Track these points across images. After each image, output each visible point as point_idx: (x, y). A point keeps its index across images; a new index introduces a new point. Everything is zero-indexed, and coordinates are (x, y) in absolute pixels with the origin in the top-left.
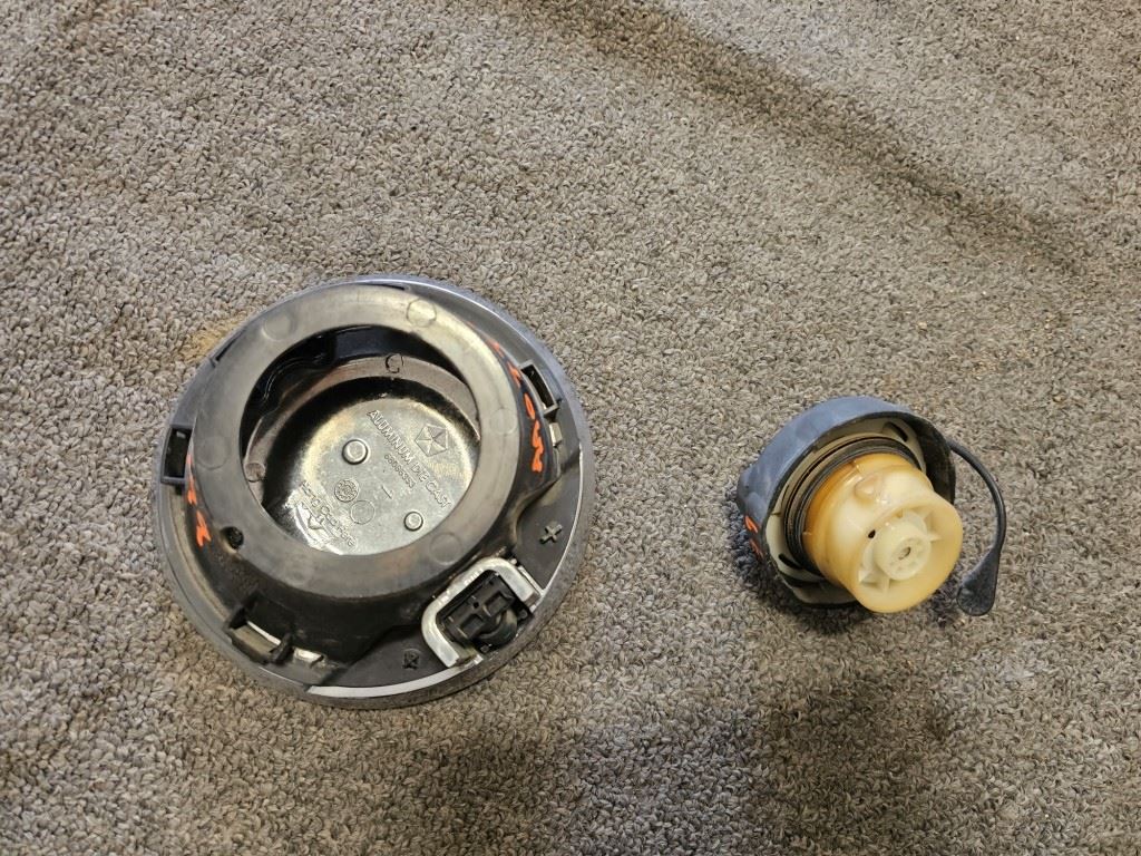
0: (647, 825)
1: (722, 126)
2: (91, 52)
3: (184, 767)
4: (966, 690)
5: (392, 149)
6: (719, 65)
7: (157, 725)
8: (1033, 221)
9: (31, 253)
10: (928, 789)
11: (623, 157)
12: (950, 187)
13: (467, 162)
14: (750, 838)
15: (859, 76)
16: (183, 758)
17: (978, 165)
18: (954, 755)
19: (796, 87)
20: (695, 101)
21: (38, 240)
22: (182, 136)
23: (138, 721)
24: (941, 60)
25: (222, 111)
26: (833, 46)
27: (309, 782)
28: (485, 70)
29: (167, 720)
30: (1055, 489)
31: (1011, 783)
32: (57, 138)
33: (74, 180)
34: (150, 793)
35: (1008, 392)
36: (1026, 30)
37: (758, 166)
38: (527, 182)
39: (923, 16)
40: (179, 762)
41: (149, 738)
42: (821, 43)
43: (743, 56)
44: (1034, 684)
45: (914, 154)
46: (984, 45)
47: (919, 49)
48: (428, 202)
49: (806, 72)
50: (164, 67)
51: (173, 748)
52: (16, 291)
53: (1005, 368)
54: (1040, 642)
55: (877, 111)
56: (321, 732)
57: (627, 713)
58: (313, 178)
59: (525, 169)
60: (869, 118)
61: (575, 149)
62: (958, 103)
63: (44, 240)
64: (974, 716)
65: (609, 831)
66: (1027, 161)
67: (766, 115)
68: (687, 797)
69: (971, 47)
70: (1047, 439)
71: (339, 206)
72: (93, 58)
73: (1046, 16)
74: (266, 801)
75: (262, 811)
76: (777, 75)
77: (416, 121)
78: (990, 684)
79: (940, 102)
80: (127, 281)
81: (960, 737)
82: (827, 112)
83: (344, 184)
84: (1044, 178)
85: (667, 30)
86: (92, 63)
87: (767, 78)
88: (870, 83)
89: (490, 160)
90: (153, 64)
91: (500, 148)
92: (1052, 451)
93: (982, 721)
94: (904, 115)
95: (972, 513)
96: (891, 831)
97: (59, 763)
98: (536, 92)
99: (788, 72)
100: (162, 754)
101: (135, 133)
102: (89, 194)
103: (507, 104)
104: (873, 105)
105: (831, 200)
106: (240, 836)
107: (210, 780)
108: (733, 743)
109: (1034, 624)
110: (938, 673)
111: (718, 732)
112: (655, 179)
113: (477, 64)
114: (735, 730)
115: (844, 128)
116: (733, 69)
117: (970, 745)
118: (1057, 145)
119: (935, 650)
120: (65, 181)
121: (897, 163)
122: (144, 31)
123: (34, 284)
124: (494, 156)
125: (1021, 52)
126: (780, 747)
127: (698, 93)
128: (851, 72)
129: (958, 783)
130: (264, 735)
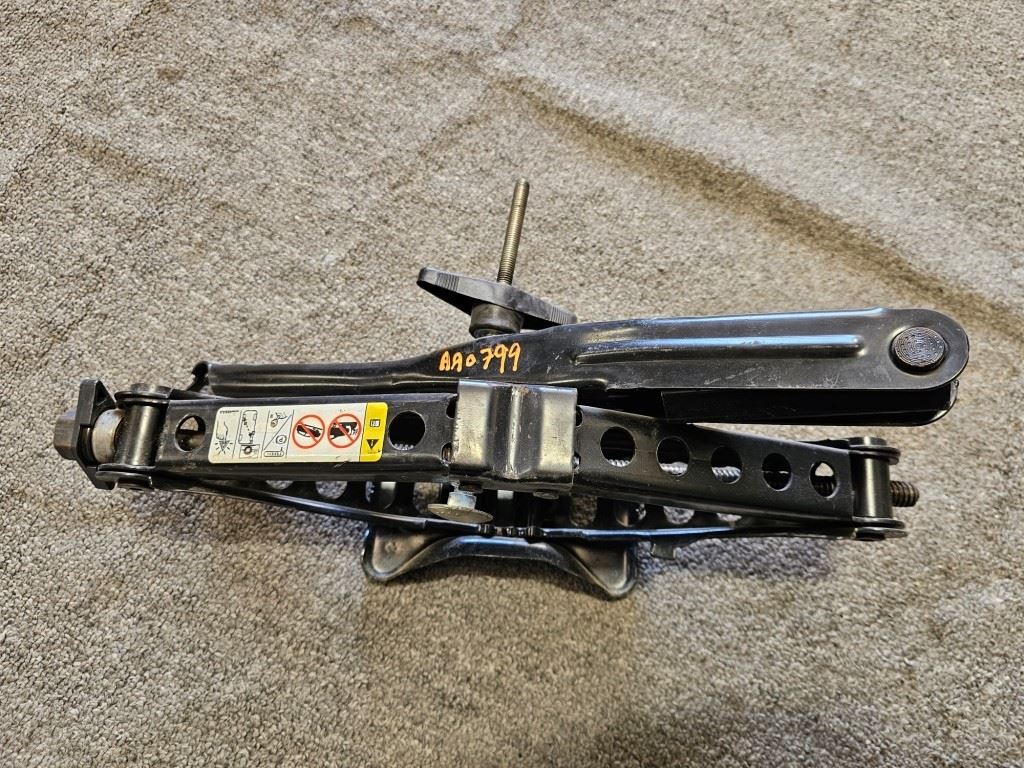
0: (747, 681)
1: (783, 244)
2: (407, 202)
3: (467, 624)
4: (957, 608)
5: (581, 258)
6: (782, 207)
7: (450, 597)
8: (992, 307)
9: (376, 318)
10: (932, 671)
11: (722, 264)
12: (935, 285)
13: (626, 267)
14: (814, 694)
15: (872, 214)
16: (466, 618)
17: (954, 271)
18: (950, 650)
19: (832, 221)
20: (766, 228)
21: (380, 310)
22: (459, 250)
23: (440, 594)
24: (926, 203)
25: (482, 235)
26: (855, 195)
27: (539, 638)
28: (636, 211)
29: (456, 595)
30: (1014, 482)
31: (989, 671)
32: (389, 251)
33: (398, 275)
34: (446, 638)
35: (980, 418)
36: (985, 182)
37: (808, 270)
38: (662, 278)
39: (913, 174)
40: (463, 621)
41: (446, 605)
42: (847, 193)
43: (798, 202)
44: (1004, 607)
45: (910, 264)
46: (957, 192)
47: (912, 195)
48: (602, 290)
49: (838, 211)
50: (447, 209)
51: (460, 612)
52: (368, 340)
53: (977, 402)
54: (1007, 580)
55: (886, 237)
56: (546, 608)
57: (733, 609)
58: (534, 275)
59: (661, 271)
60: (880, 241)
61: (691, 259)
62: (939, 231)
63: (384, 310)
64: (963, 626)
65: (723, 683)
66: (987, 268)
67: (811, 238)
68: (773, 664)
69: (948, 195)
70: (1008, 450)
71: (549, 292)
72: (408, 205)
73: (999, 173)
74: (514, 648)
75: (512, 653)
76: (819, 213)
77: (595, 242)
78: (974, 605)
79: (927, 230)
80: (431, 335)
81: (954, 639)
82: (852, 236)
83: (552, 279)
84: (999, 280)
85: (748, 186)
86: (407, 208)
87: (813, 216)
88: (880, 217)
89: (639, 265)
90: (442, 208)
91: (646, 258)
92: (1011, 457)
93: (968, 629)
94: (902, 239)
95: (958, 495)
96: (908, 697)
97: (394, 616)
98: (667, 223)
99: (826, 212)
100: (453, 615)
101: (432, 248)
102: (406, 283)
103: (649, 230)
104: (882, 232)
105: (856, 291)
106: (500, 668)
107: (482, 632)
108: (801, 632)
109: (1002, 568)
110: (937, 596)
111: (791, 624)
112: (742, 277)
113: (631, 207)
114: (802, 623)
115: (863, 246)
116: (791, 210)
117: (960, 644)
118: (1008, 257)
119: (935, 581)
120: (393, 276)
121: (898, 270)
122: (435, 189)
123: (378, 335)
124: (642, 263)
125: (982, 197)
126: (833, 637)
127: (767, 224)
128: (867, 211)
129: (952, 668)
130: (512, 608)
